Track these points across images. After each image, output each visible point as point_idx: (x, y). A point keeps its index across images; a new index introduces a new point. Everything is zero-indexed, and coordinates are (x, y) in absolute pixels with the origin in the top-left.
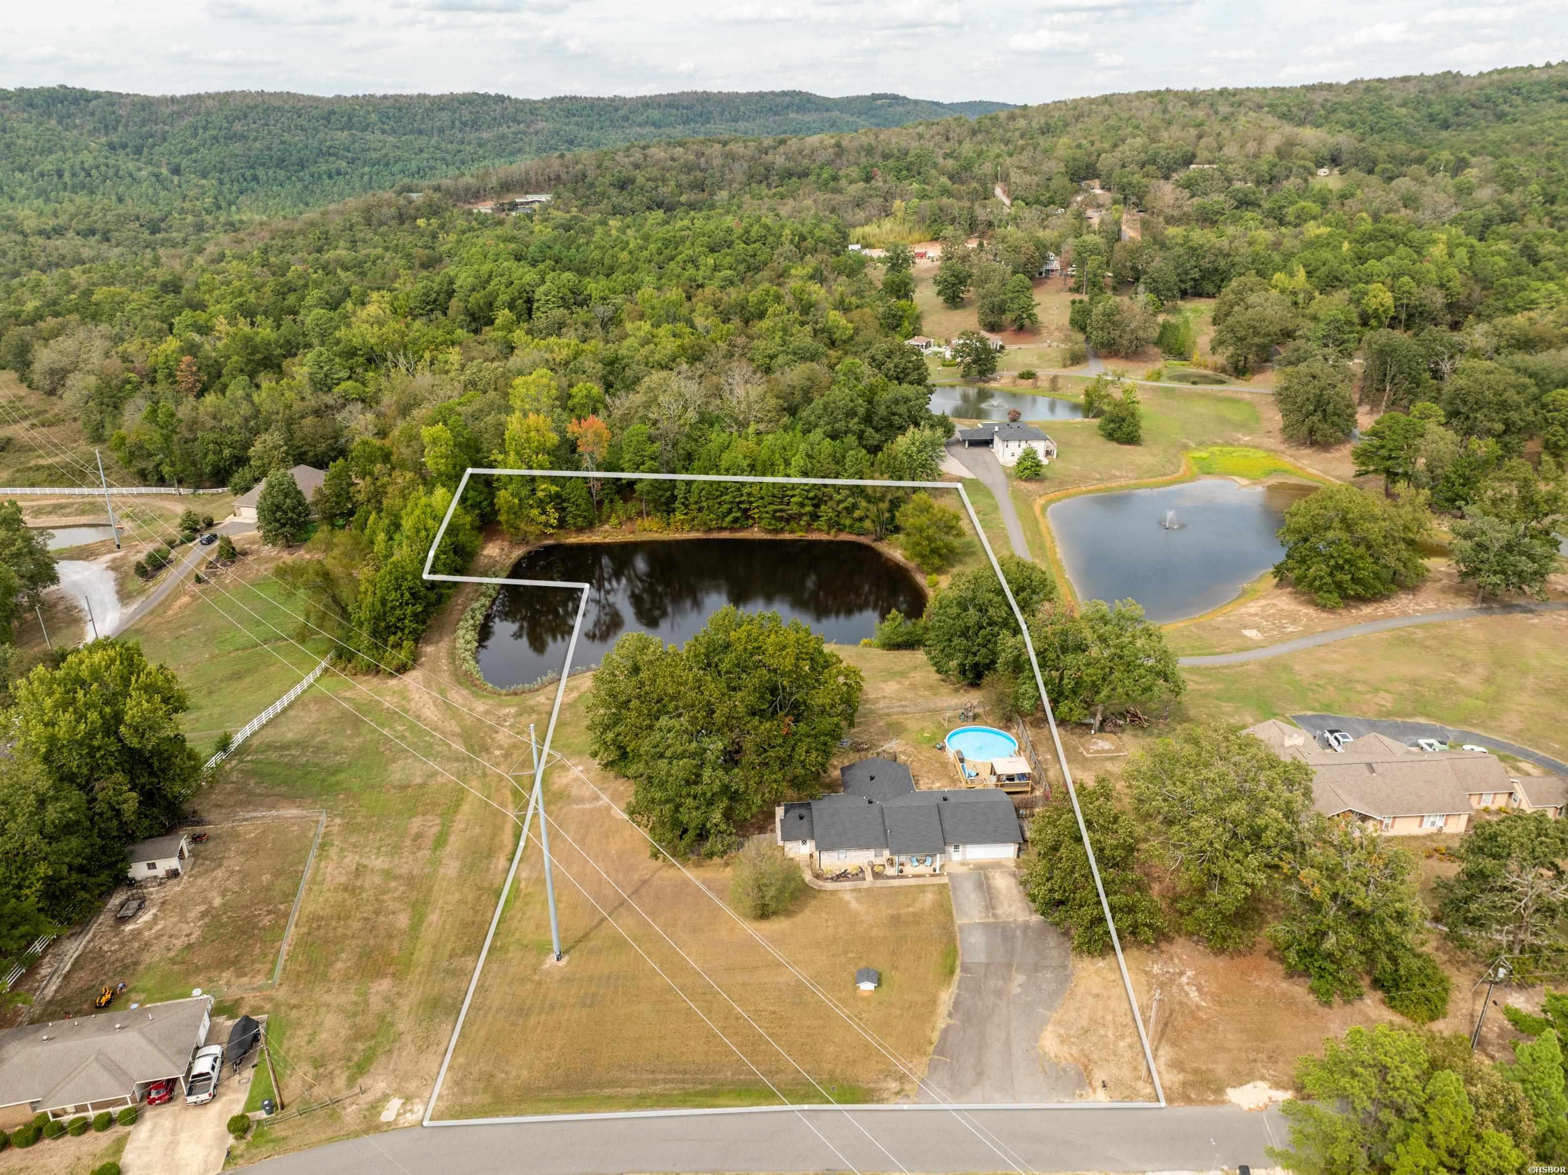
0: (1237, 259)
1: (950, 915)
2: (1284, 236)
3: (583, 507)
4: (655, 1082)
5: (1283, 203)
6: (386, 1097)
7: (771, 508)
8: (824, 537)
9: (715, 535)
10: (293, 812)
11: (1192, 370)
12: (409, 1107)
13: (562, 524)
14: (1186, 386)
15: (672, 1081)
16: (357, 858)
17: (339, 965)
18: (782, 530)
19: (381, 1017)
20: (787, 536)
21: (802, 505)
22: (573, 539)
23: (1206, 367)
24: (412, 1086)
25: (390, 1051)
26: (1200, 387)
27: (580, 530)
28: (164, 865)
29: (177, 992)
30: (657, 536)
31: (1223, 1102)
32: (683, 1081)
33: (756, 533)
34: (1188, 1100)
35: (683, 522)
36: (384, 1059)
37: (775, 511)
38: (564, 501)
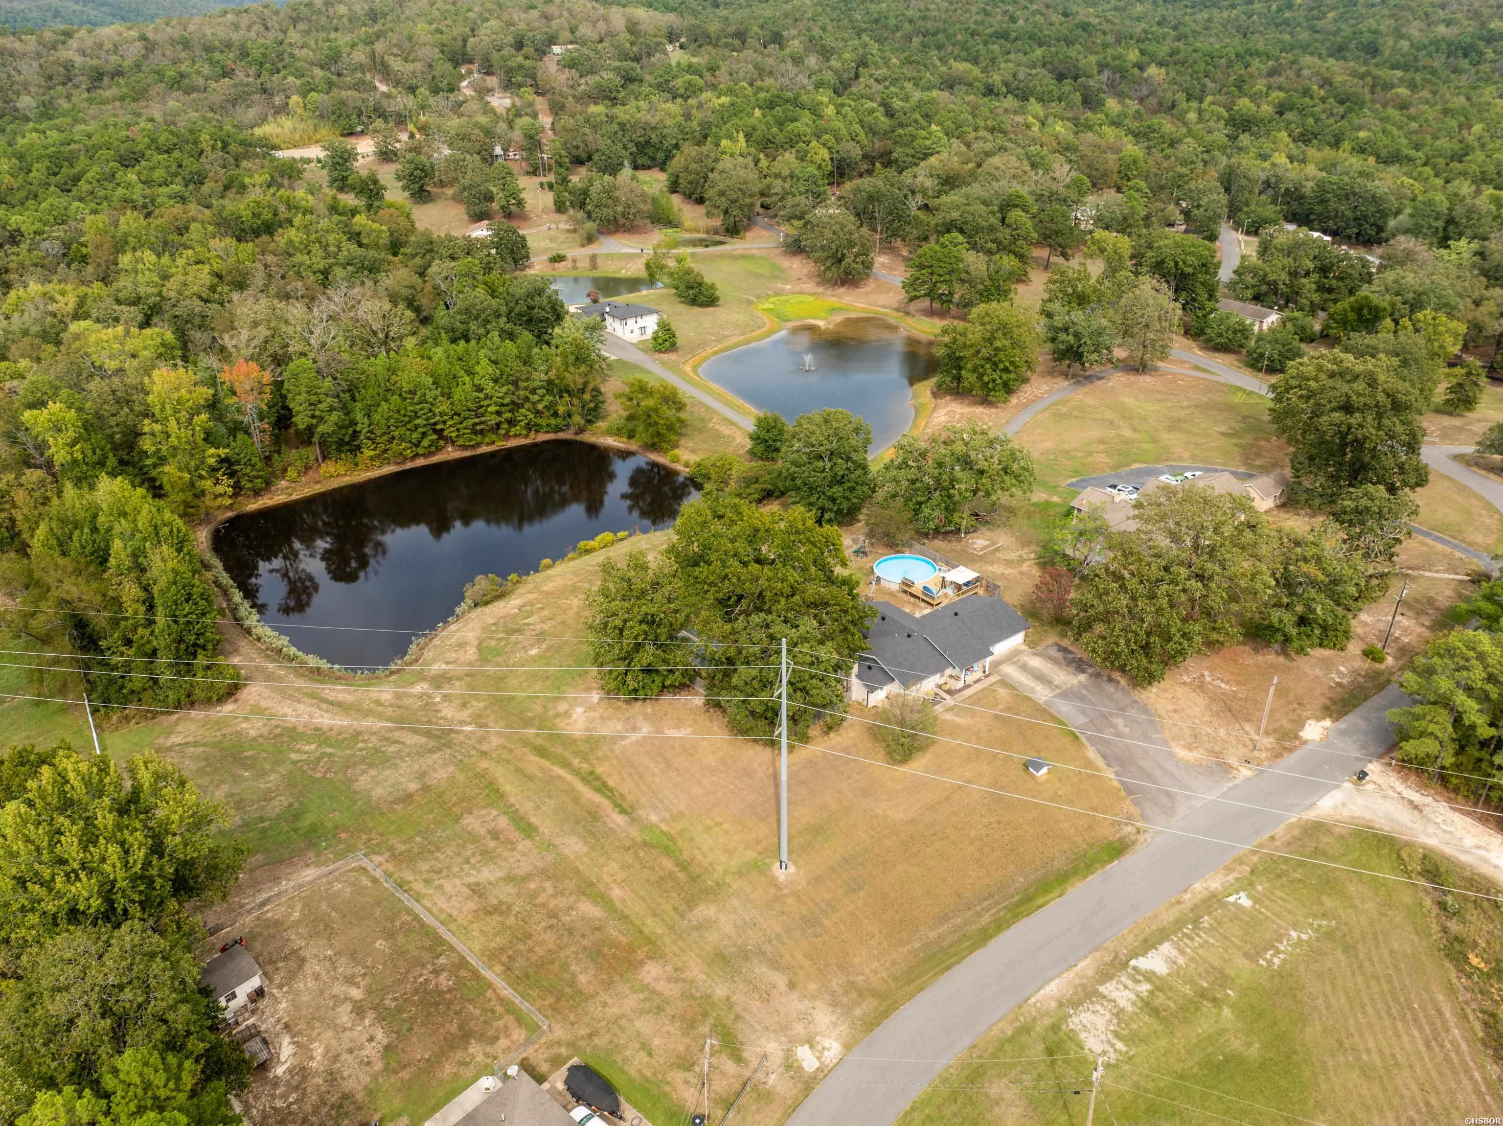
0: (666, 131)
1: (1029, 699)
2: (692, 107)
3: (259, 465)
4: (979, 915)
5: (667, 77)
6: (789, 1054)
7: (470, 422)
8: (523, 441)
9: (409, 465)
10: (309, 874)
11: (688, 236)
12: (820, 1048)
13: (238, 488)
14: (700, 250)
15: (989, 908)
16: (458, 882)
17: (583, 979)
18: (478, 445)
19: (686, 996)
20: (484, 449)
21: (498, 413)
22: (253, 506)
23: (698, 231)
24: (799, 1029)
25: (737, 1018)
26: (712, 249)
27: (257, 493)
28: (243, 991)
29: (441, 1094)
30: (347, 480)
31: (1305, 742)
32: (998, 903)
33: (450, 454)
34: (1290, 750)
35: (372, 459)
36: (740, 1026)
37: (475, 424)
38: (233, 464)
